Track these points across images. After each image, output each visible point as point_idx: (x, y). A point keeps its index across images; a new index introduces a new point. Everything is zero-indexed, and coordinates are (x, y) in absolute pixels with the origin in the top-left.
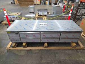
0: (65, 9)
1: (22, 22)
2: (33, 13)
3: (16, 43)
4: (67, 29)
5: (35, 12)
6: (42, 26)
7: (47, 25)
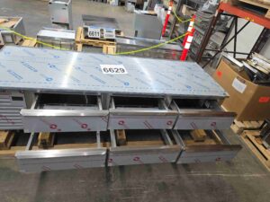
0: (168, 28)
1: (33, 55)
2: (66, 26)
3: (11, 132)
4: (186, 88)
5: (74, 23)
6: (112, 76)
7: (126, 72)
